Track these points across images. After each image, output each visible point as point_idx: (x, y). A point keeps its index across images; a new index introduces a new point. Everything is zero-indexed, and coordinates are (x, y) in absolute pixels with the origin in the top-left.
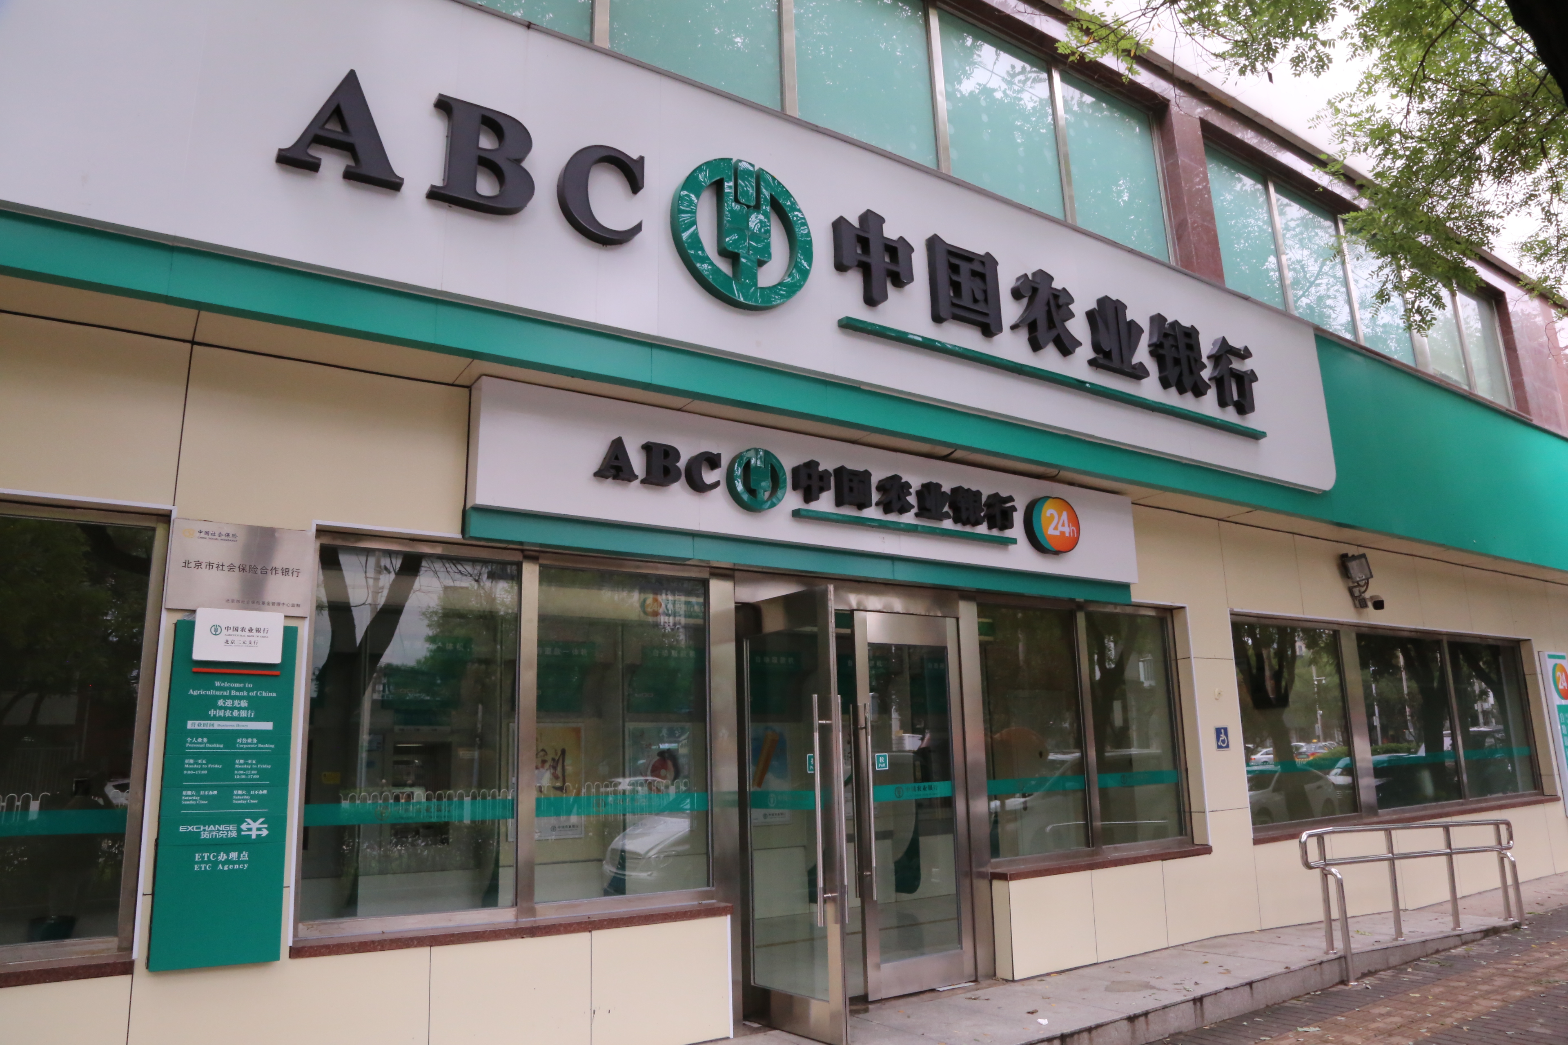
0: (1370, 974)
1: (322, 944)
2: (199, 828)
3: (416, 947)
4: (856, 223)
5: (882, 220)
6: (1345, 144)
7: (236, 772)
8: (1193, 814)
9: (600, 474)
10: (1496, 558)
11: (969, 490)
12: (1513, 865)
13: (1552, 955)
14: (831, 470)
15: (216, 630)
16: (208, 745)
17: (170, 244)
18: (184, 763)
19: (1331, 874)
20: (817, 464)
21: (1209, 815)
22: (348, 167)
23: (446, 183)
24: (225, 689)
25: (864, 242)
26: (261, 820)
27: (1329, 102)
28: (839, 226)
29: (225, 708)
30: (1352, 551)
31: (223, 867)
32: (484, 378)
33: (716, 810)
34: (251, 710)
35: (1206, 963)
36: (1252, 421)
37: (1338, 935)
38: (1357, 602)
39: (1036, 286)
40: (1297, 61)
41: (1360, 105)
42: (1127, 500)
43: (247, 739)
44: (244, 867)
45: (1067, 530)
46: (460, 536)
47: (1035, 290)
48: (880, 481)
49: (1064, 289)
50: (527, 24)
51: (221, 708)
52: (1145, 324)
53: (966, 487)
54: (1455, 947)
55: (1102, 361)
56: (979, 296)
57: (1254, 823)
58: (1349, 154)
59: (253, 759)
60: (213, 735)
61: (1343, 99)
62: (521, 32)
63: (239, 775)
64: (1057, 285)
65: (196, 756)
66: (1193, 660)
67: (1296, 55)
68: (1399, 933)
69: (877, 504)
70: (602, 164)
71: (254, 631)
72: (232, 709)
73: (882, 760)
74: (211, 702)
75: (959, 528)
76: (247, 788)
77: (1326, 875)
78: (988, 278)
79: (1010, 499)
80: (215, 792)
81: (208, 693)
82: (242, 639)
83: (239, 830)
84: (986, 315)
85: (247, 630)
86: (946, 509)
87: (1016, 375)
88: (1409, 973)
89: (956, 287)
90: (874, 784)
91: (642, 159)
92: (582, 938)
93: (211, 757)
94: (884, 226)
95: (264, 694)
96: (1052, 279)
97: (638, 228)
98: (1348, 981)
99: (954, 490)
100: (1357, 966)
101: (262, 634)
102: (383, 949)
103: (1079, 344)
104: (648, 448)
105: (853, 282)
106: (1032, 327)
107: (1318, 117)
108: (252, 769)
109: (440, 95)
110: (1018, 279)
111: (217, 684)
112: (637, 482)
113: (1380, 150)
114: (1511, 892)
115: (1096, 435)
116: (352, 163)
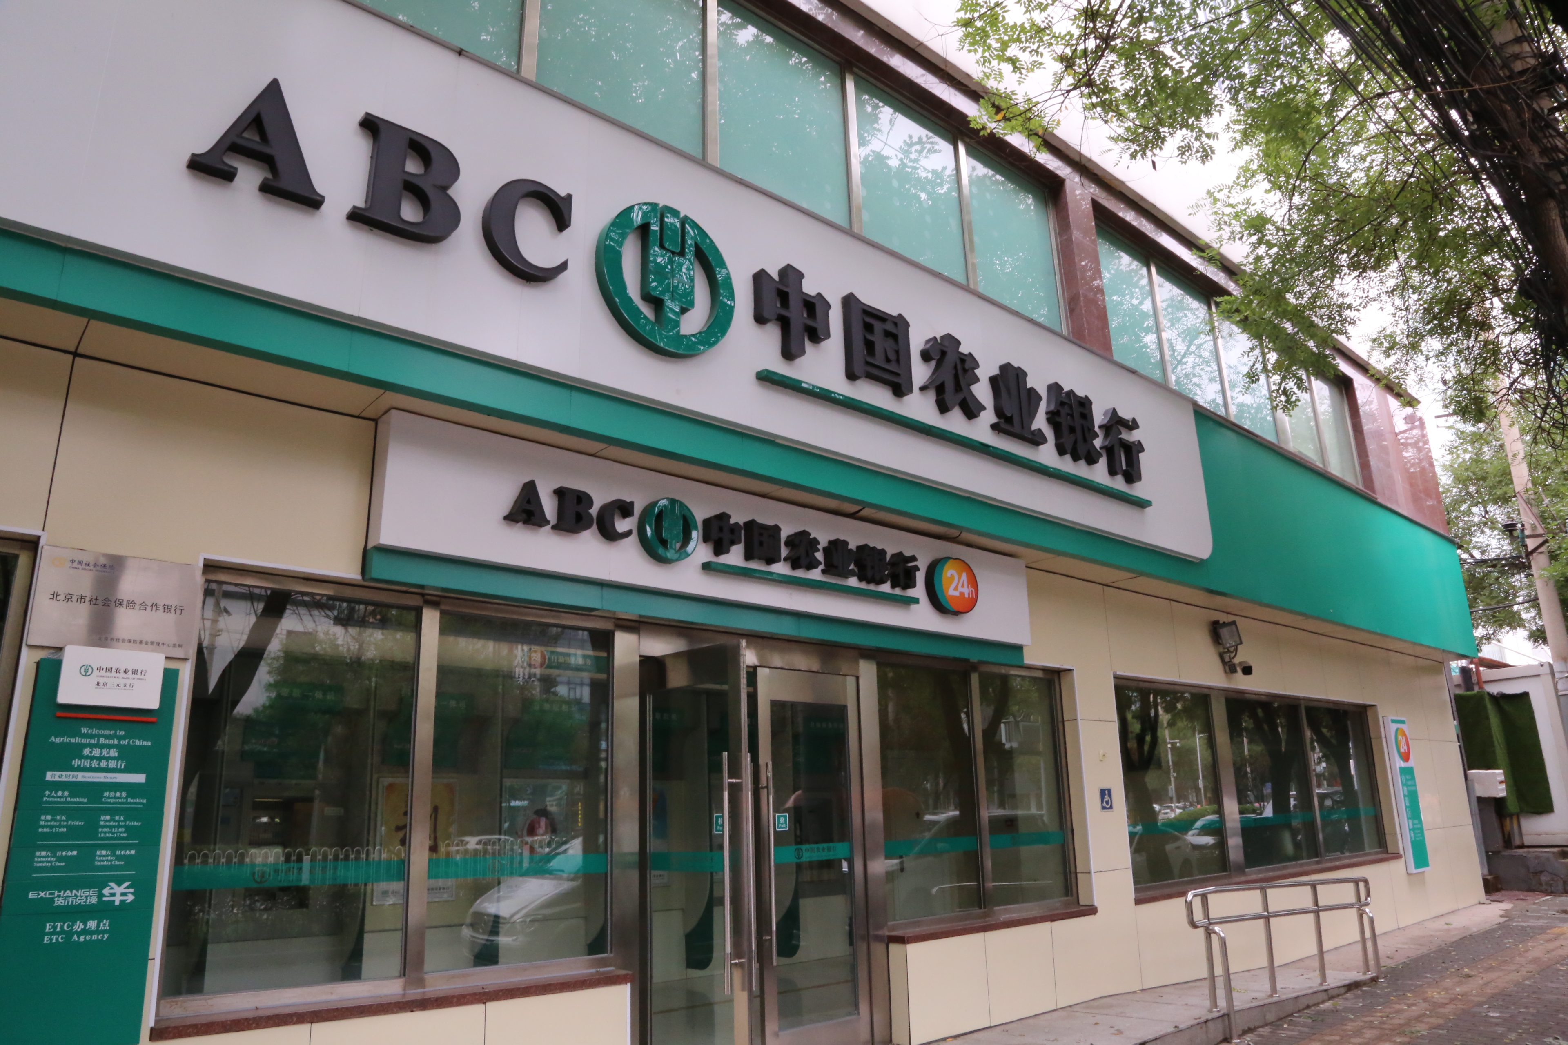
0: (1250, 1030)
1: (188, 1023)
2: (53, 894)
3: (294, 1024)
4: (776, 276)
5: (801, 275)
6: (1222, 232)
7: (100, 830)
8: (1079, 875)
9: (511, 518)
10: (1349, 627)
11: (874, 548)
12: (1371, 921)
13: (1409, 1006)
14: (741, 523)
15: (86, 671)
16: (69, 799)
17: (63, 244)
18: (39, 820)
19: (1215, 932)
20: (729, 517)
21: (1094, 876)
22: (266, 179)
23: (368, 206)
24: (92, 736)
25: (783, 297)
26: (127, 884)
27: (1209, 192)
28: (760, 278)
29: (92, 758)
30: (1223, 618)
31: (79, 938)
32: (393, 411)
33: (615, 871)
34: (122, 760)
35: (1096, 1024)
36: (1139, 490)
37: (1221, 993)
38: (1227, 668)
39: (945, 349)
40: (1184, 150)
41: (1238, 197)
42: (1021, 563)
43: (115, 792)
44: (103, 937)
45: (966, 591)
46: (359, 577)
47: (943, 353)
48: (789, 537)
49: (970, 354)
50: (458, 50)
51: (87, 757)
52: (1043, 392)
53: (871, 545)
54: (1323, 1002)
55: (1004, 426)
56: (892, 356)
57: (1135, 883)
58: (1225, 241)
59: (120, 815)
60: (76, 788)
61: (1221, 190)
62: (451, 59)
63: (104, 832)
64: (964, 349)
65: (54, 811)
66: (1080, 722)
67: (1183, 144)
68: (1274, 989)
69: (785, 559)
70: (529, 199)
71: (130, 672)
72: (100, 759)
73: (782, 820)
74: (76, 751)
75: (863, 585)
76: (112, 847)
77: (1210, 934)
78: (900, 338)
79: (913, 558)
80: (75, 853)
81: (73, 740)
82: (116, 681)
83: (100, 896)
84: (898, 375)
85: (122, 671)
86: (852, 567)
87: (924, 435)
88: (1285, 1029)
89: (870, 346)
90: (775, 845)
91: (569, 197)
92: (476, 1010)
93: (71, 812)
94: (803, 281)
95: (137, 743)
96: (959, 343)
97: (563, 266)
98: (1231, 1038)
99: (859, 548)
100: (1239, 1024)
101: (139, 676)
102: (258, 1027)
103: (984, 408)
104: (560, 493)
105: (771, 335)
106: (940, 390)
107: (1197, 206)
108: (119, 826)
109: (367, 114)
110: (927, 342)
111: (84, 730)
112: (548, 528)
113: (1254, 239)
114: (1369, 944)
115: (998, 498)
116: (270, 176)
